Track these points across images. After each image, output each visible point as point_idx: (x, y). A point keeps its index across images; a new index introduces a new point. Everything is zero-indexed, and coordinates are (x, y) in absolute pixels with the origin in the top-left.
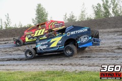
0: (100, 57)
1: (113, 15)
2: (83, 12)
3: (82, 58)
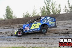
0: (44, 39)
1: (52, 13)
2: (34, 11)
3: (34, 39)
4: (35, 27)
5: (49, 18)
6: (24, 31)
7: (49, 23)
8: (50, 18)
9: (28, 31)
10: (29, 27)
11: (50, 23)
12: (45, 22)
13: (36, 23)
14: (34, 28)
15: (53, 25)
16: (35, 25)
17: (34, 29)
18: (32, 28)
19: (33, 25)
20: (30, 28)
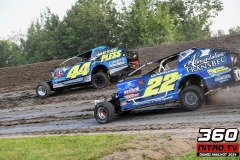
4: (159, 87)
5: (206, 52)
6: (124, 104)
7: (209, 71)
8: (212, 52)
9: (136, 103)
10: (137, 89)
11: (213, 72)
12: (194, 66)
13: (163, 76)
14: (155, 92)
15: (222, 79)
16: (158, 80)
17: (158, 96)
18: (148, 92)
19: (151, 81)
20: (141, 93)
